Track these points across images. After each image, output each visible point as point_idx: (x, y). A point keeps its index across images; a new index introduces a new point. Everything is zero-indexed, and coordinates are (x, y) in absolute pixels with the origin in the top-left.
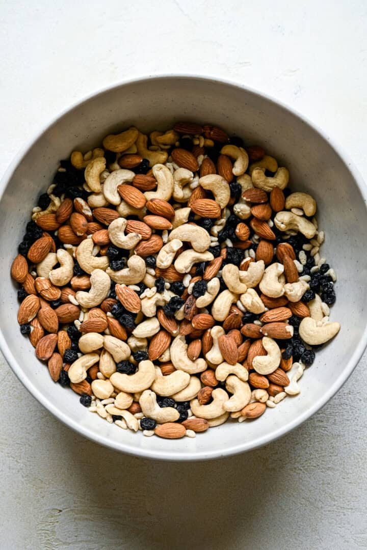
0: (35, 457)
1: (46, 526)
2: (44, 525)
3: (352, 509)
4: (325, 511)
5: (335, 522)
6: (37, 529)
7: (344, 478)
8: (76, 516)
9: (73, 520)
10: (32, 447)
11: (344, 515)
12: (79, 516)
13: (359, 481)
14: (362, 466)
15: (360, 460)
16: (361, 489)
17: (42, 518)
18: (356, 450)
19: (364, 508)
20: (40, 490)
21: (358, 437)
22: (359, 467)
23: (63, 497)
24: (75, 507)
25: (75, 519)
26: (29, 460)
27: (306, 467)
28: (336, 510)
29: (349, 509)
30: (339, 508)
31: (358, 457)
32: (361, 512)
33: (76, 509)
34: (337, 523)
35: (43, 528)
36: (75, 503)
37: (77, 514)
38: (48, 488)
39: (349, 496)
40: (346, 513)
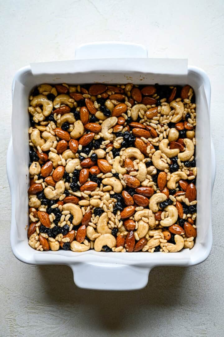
0: (5, 275)
1: (11, 316)
2: (9, 316)
3: (192, 311)
4: (176, 312)
5: (182, 318)
6: (5, 318)
7: (188, 293)
8: (28, 311)
9: (27, 313)
10: (3, 269)
11: (187, 315)
12: (30, 310)
13: (197, 294)
14: (199, 286)
15: (197, 282)
16: (198, 299)
17: (8, 311)
18: (196, 275)
19: (199, 311)
20: (8, 294)
21: (197, 268)
22: (197, 286)
23: (21, 299)
24: (28, 305)
25: (28, 312)
26: (1, 276)
27: (165, 286)
28: (182, 311)
29: (190, 311)
30: (185, 310)
31: (197, 280)
32: (197, 313)
33: (29, 306)
34: (183, 319)
35: (9, 318)
36: (28, 303)
37: (29, 309)
38: (12, 294)
39: (190, 303)
40: (188, 313)
